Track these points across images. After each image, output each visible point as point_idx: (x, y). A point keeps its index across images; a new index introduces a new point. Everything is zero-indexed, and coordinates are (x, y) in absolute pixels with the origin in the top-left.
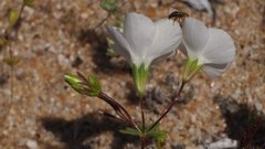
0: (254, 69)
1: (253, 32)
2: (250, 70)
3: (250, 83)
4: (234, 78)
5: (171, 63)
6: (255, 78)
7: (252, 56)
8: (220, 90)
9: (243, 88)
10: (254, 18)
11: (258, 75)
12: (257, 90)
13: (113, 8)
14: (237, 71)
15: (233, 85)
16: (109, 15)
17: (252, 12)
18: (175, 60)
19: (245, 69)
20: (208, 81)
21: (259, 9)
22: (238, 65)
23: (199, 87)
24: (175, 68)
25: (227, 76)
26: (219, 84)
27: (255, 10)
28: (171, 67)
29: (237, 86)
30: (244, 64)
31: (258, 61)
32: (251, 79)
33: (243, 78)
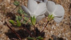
0: (66, 27)
1: (66, 14)
2: (64, 27)
3: (64, 31)
4: (58, 30)
5: (37, 24)
6: (66, 30)
7: (65, 23)
8: (54, 34)
9: (62, 33)
10: (66, 10)
11: (67, 29)
12: (67, 34)
13: (18, 4)
14: (60, 27)
15: (58, 32)
16: (16, 7)
17: (65, 7)
18: (39, 23)
19: (62, 27)
20: (50, 31)
21: (68, 6)
22: (60, 25)
23: (47, 33)
24: (39, 26)
25: (56, 29)
26: (53, 32)
27: (66, 7)
28: (37, 26)
29: (59, 32)
30: (62, 25)
31: (67, 24)
32: (65, 30)
33: (62, 30)
